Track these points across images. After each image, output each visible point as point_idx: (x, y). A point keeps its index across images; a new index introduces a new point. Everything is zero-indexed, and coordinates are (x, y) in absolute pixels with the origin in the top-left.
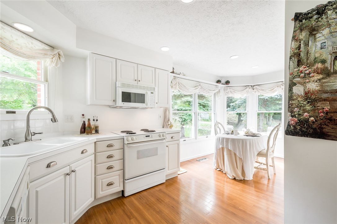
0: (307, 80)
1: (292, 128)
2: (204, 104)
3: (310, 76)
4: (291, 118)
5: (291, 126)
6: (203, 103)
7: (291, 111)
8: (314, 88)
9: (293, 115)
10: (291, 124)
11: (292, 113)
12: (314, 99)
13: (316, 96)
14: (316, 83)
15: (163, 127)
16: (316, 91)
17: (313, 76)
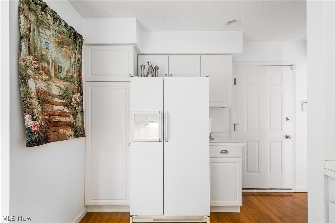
0: (37, 76)
1: (37, 136)
3: (39, 72)
4: (33, 122)
5: (35, 133)
7: (32, 113)
8: (43, 88)
9: (35, 118)
10: (34, 131)
11: (33, 116)
12: (43, 100)
13: (44, 97)
14: (44, 83)
16: (44, 92)
17: (42, 74)
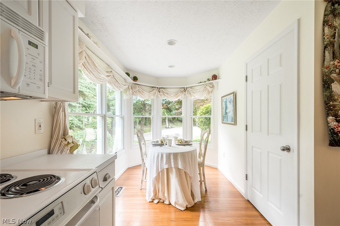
2: (87, 105)
4: (337, 123)
6: (85, 103)
7: (336, 115)
15: (49, 153)
